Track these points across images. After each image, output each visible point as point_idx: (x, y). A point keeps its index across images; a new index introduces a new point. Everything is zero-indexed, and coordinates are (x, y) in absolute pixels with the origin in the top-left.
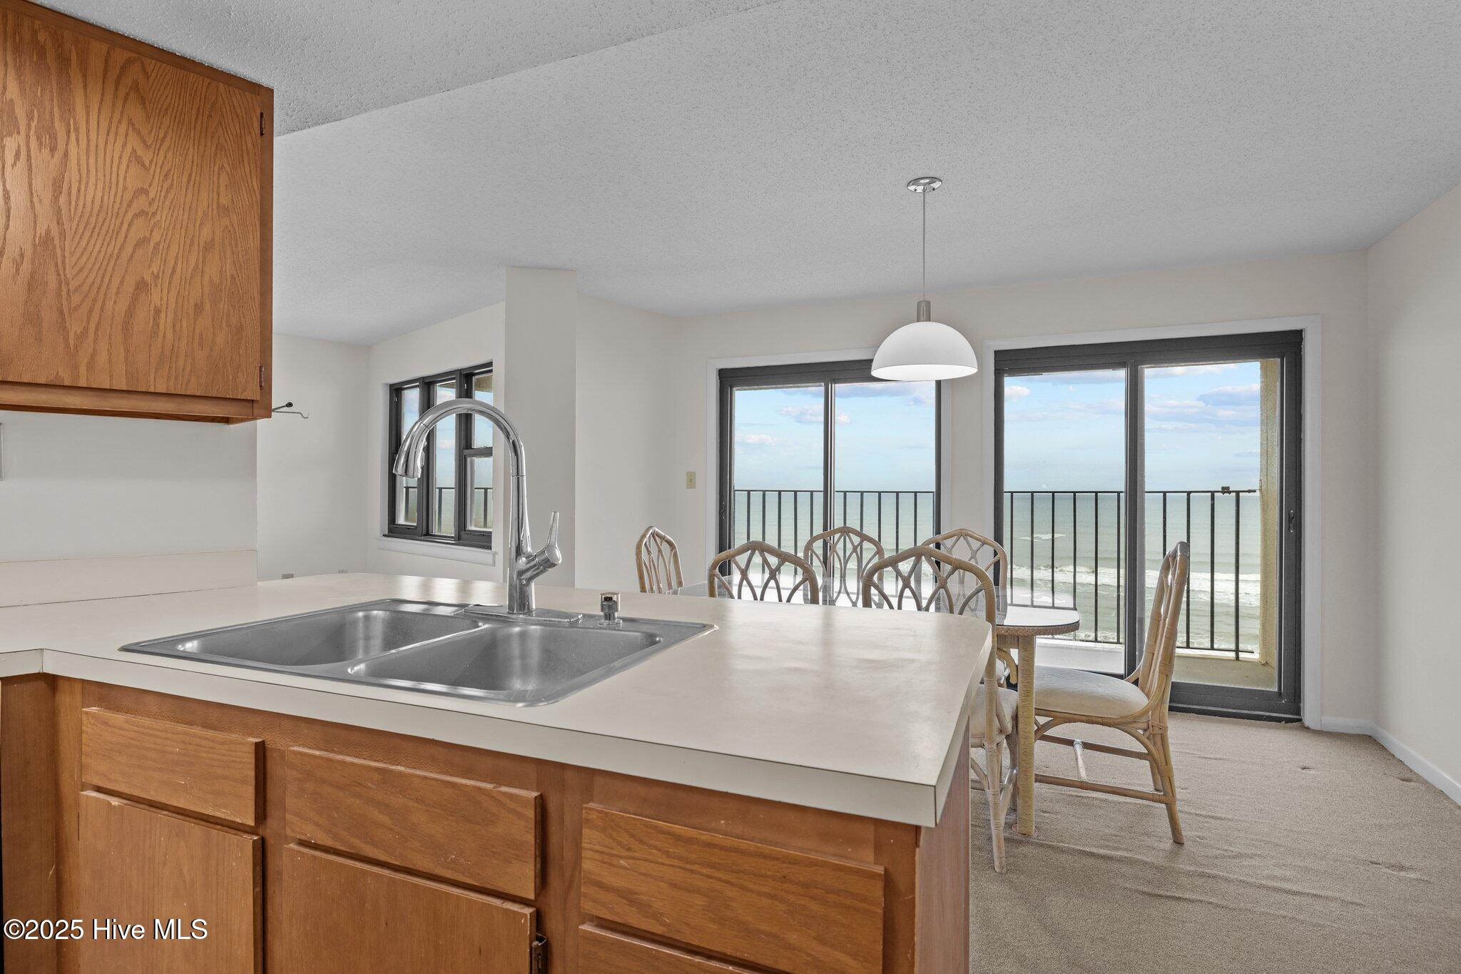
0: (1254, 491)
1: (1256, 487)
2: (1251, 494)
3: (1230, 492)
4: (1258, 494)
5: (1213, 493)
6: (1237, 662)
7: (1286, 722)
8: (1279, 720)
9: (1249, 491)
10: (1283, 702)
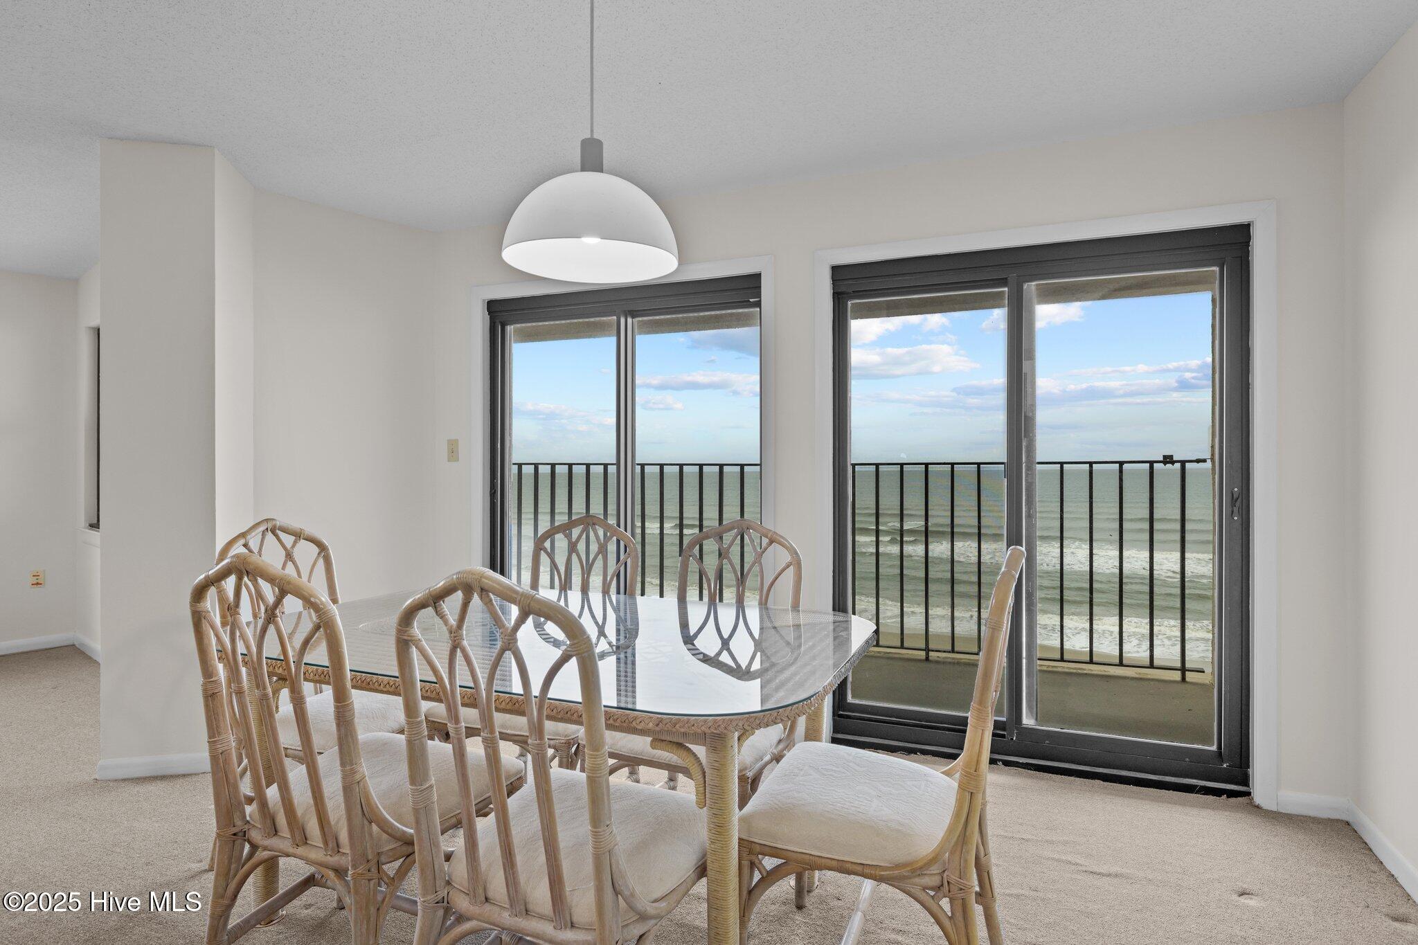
0: (1204, 461)
1: (1206, 455)
2: (1201, 465)
3: (1173, 462)
4: (1209, 464)
5: (1151, 463)
6: (1184, 686)
7: (1228, 797)
8: (1217, 793)
9: (1198, 461)
10: (1225, 766)
